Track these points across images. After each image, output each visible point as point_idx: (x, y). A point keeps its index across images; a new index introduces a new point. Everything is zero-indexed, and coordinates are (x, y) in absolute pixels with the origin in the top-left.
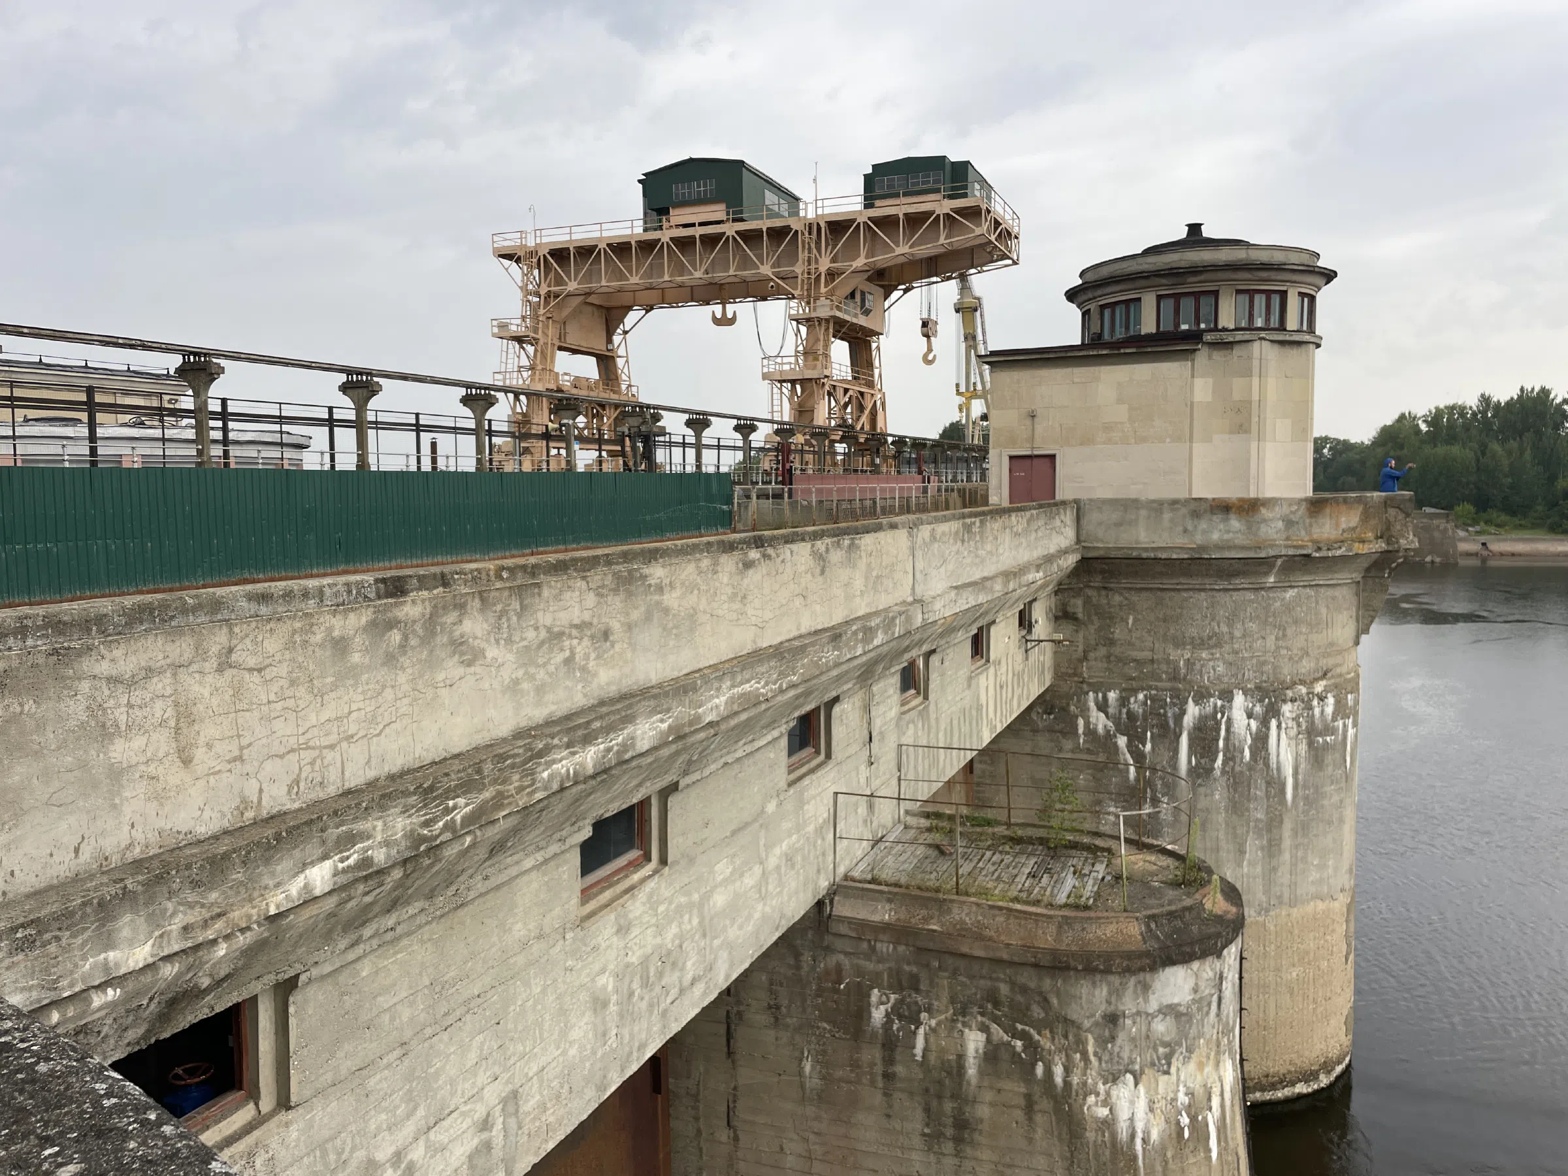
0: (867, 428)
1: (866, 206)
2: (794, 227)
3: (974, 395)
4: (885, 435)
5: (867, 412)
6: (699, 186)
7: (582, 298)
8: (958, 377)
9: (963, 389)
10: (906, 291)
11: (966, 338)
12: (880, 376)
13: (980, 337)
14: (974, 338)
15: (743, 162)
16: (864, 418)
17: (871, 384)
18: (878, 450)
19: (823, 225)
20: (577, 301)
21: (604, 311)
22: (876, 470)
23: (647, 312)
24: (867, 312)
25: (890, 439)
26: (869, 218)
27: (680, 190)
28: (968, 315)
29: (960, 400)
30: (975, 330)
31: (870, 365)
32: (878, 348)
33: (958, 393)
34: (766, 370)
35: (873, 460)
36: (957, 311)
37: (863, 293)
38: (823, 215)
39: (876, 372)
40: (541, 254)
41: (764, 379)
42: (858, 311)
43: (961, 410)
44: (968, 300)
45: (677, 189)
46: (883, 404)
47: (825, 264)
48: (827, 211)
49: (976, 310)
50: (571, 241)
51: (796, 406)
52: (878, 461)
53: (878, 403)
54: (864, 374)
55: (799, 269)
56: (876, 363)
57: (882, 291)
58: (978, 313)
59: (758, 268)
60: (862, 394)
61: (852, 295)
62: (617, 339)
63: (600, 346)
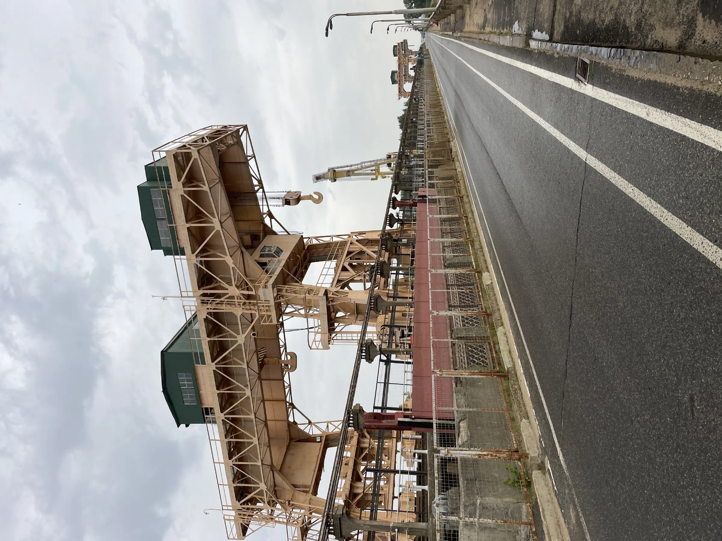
0: (376, 249)
1: (183, 253)
2: (205, 315)
3: (377, 170)
4: (384, 232)
5: (365, 249)
6: (184, 385)
7: (276, 475)
8: (368, 179)
9: (374, 177)
10: (271, 216)
11: (349, 176)
12: (338, 236)
13: (348, 168)
14: (349, 171)
15: (162, 352)
16: (368, 250)
17: (343, 244)
18: (395, 240)
19: (202, 292)
20: (279, 479)
21: (293, 443)
22: (411, 243)
23: (294, 407)
24: (279, 252)
25: (388, 228)
26: (193, 253)
27: (188, 400)
28: (337, 175)
29: (379, 178)
30: (344, 171)
31: (328, 245)
32: (316, 238)
33: (376, 179)
34: (321, 347)
35: (404, 245)
36: (335, 180)
37: (262, 256)
38: (194, 291)
39: (335, 239)
40: (240, 507)
41: (329, 348)
42: (276, 260)
43: (385, 177)
44: (330, 174)
45: (187, 402)
46: (361, 233)
47: (233, 290)
48: (190, 288)
49: (335, 171)
50: (229, 485)
51: (353, 317)
52: (405, 241)
53: (360, 238)
54: (334, 249)
55: (238, 311)
56: (327, 239)
57: (268, 237)
58: (336, 170)
59: (240, 345)
60: (349, 253)
61: (263, 265)
62: (314, 431)
63: (316, 448)
